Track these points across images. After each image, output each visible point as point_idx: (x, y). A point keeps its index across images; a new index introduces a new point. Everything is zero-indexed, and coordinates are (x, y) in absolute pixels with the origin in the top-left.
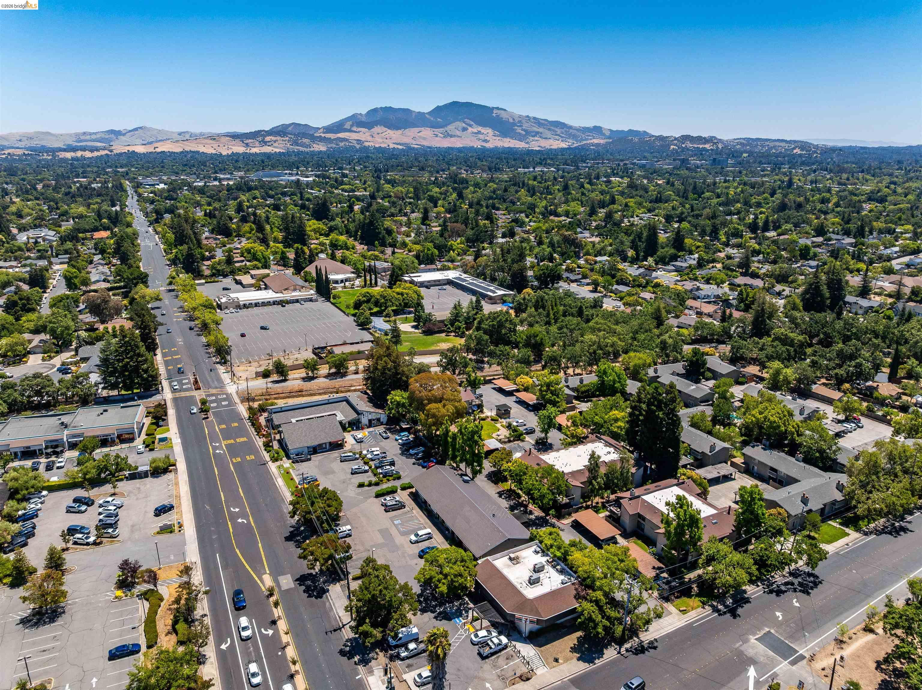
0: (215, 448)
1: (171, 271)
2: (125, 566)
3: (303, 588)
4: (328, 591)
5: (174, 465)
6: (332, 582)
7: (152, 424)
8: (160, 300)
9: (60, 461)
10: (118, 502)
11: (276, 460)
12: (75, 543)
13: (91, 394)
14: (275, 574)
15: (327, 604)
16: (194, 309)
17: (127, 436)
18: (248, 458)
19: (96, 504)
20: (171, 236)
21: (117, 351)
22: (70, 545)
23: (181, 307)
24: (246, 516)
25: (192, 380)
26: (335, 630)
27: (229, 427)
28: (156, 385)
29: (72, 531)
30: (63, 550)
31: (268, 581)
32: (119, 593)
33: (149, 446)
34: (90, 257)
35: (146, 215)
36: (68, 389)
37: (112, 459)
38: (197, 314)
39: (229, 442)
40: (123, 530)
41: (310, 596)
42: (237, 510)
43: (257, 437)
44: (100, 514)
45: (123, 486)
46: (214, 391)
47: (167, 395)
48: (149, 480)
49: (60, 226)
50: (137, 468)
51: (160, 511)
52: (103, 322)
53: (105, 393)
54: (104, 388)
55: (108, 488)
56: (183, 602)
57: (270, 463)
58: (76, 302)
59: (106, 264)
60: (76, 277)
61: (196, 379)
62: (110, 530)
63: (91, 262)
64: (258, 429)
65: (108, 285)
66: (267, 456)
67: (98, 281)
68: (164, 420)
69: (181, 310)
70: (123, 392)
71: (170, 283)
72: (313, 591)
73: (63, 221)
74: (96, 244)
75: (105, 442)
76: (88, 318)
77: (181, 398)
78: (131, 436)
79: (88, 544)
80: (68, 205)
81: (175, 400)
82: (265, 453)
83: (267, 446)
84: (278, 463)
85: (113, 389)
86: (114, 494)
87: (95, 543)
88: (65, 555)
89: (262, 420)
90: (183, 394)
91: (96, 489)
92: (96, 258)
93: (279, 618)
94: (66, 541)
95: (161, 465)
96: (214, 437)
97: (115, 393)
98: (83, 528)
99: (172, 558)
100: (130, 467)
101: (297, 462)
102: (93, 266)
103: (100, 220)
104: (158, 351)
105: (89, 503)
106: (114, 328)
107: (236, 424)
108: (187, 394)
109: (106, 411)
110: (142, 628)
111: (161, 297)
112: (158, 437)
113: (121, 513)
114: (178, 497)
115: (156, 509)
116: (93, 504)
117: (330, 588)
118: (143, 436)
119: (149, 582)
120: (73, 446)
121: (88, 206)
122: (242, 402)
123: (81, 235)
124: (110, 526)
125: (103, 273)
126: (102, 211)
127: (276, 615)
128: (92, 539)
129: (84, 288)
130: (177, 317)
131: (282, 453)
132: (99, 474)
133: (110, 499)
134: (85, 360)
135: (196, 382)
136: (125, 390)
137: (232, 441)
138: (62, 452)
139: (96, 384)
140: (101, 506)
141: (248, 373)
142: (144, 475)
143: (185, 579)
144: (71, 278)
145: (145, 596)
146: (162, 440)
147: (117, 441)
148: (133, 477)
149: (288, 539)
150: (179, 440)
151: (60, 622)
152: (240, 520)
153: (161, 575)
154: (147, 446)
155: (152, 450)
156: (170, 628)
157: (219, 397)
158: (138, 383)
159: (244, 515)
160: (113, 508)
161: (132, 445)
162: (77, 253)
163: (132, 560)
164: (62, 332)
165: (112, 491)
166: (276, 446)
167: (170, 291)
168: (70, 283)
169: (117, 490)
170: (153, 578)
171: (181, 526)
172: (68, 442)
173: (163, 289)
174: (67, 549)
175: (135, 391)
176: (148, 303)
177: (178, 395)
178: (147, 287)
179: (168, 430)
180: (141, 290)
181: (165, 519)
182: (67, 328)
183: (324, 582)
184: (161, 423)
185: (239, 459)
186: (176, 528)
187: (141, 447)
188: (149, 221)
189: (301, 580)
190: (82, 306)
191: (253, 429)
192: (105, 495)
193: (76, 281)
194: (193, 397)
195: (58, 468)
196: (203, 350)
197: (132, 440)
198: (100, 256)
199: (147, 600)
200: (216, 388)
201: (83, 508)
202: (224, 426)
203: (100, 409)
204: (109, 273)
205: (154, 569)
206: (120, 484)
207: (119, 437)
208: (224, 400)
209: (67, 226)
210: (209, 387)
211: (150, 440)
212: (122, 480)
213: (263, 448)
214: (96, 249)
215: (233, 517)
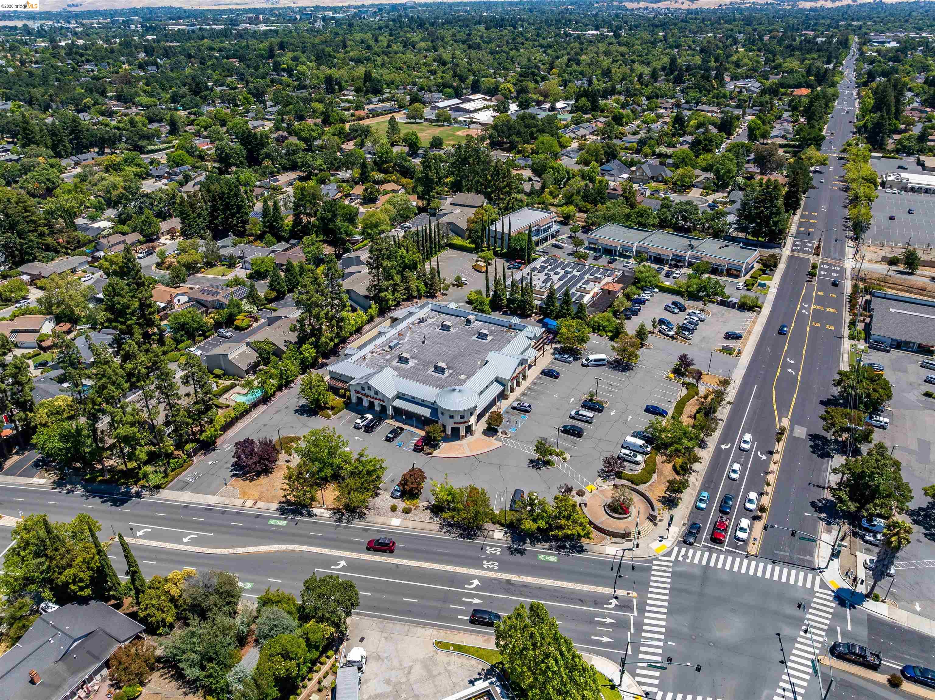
0: (802, 308)
1: (851, 138)
2: (683, 358)
3: (812, 443)
4: (833, 457)
5: (760, 308)
6: (840, 453)
7: (760, 270)
8: (825, 165)
9: (678, 273)
10: (702, 316)
11: (853, 339)
12: (660, 331)
13: (723, 231)
14: (794, 422)
15: (825, 466)
16: (854, 180)
17: (734, 272)
18: (828, 327)
19: (686, 312)
20: (871, 102)
21: (757, 198)
22: (656, 330)
23: (843, 177)
24: (797, 370)
25: (816, 245)
26: (818, 486)
27: (827, 295)
28: (780, 239)
29: (662, 322)
30: (650, 332)
31: (785, 422)
32: (672, 375)
33: (748, 286)
34: (780, 112)
35: (859, 76)
36: (707, 221)
37: (713, 282)
38: (854, 185)
39: (818, 307)
40: (695, 337)
41: (813, 452)
42: (792, 362)
43: (848, 313)
44: (686, 319)
45: (712, 307)
46: (830, 261)
47: (786, 251)
48: (734, 312)
49: (767, 79)
50: (728, 297)
51: (731, 336)
52: (762, 173)
53: (735, 234)
54: (736, 229)
55: (700, 304)
56: (709, 400)
57: (846, 339)
58: (749, 152)
59: (792, 122)
60: (758, 129)
61: (819, 245)
62: (687, 333)
63: (779, 118)
64: (853, 306)
65: (784, 142)
66: (846, 332)
67: (777, 136)
68: (771, 270)
69: (841, 179)
70: (750, 237)
71: (844, 151)
72: (819, 450)
73: (772, 74)
74: (791, 101)
75: (715, 270)
76: (752, 168)
77: (797, 258)
78: (738, 273)
79: (667, 335)
80: (784, 59)
81: (791, 258)
82: (847, 329)
83: (853, 323)
84: (853, 342)
85: (742, 231)
86: (703, 310)
87: (672, 337)
88: (649, 335)
89: (861, 301)
90: (801, 255)
91: (691, 302)
92: (786, 115)
93: (777, 452)
94: (655, 327)
95: (749, 302)
96: (807, 299)
97: (742, 235)
98: (669, 323)
99: (720, 371)
100: (723, 295)
101: (874, 348)
102: (779, 121)
103: (808, 77)
104: (799, 212)
105: (682, 309)
106: (769, 180)
107: (834, 296)
108: (805, 256)
109: (727, 246)
110: (675, 404)
111: (827, 162)
112: (759, 281)
113: (701, 325)
114: (750, 332)
115: (727, 333)
116: (684, 311)
117: (835, 456)
118: (748, 276)
119: (693, 378)
120: (690, 265)
121: (802, 62)
122: (852, 279)
123: (782, 90)
124: (688, 330)
125: (785, 130)
126: (813, 67)
127: (776, 449)
128: (671, 333)
129: (761, 140)
130: (835, 185)
131: (863, 335)
132: (699, 291)
133: (697, 312)
134: (732, 202)
135: (818, 248)
136: (752, 236)
137: (822, 308)
138: (682, 267)
139: (731, 224)
140: (689, 314)
141: (875, 255)
142: (732, 305)
143: (721, 388)
144: (754, 129)
145: (688, 386)
146: (761, 285)
147: (725, 273)
148: (723, 303)
149: (822, 403)
150: (775, 291)
151: (627, 373)
152: (790, 370)
153: (705, 378)
154: (747, 286)
155: (749, 290)
156: (693, 414)
157: (833, 268)
158: (764, 232)
159: (796, 368)
160: (696, 319)
161: (735, 280)
162: (772, 107)
163: (690, 357)
164: (724, 174)
165: (702, 307)
166: (860, 326)
167: (841, 158)
168: (752, 134)
169: (706, 308)
170: (698, 376)
171: (740, 352)
172: (689, 262)
173: (835, 155)
174: (653, 333)
175: (760, 239)
176: (812, 165)
177: (795, 254)
178: (819, 150)
179: (771, 280)
180: (812, 151)
181: (730, 343)
182: (730, 171)
183: (833, 450)
184: (768, 272)
185: (819, 325)
186: (735, 353)
187: (741, 285)
188: (857, 83)
189: (814, 437)
190: (752, 156)
191: (848, 306)
192: (696, 308)
193: (758, 133)
194: (809, 260)
195: (674, 278)
196: (841, 222)
197: (737, 276)
198: (790, 113)
199: (687, 389)
200: (835, 259)
201: (676, 311)
202: (822, 294)
203: (723, 243)
204: (791, 131)
205: (704, 372)
206: (709, 304)
207: (728, 270)
208: (836, 272)
209: (774, 79)
210: (829, 256)
211: (752, 281)
212: (713, 302)
213: (847, 324)
214: (789, 106)
215: (786, 365)
